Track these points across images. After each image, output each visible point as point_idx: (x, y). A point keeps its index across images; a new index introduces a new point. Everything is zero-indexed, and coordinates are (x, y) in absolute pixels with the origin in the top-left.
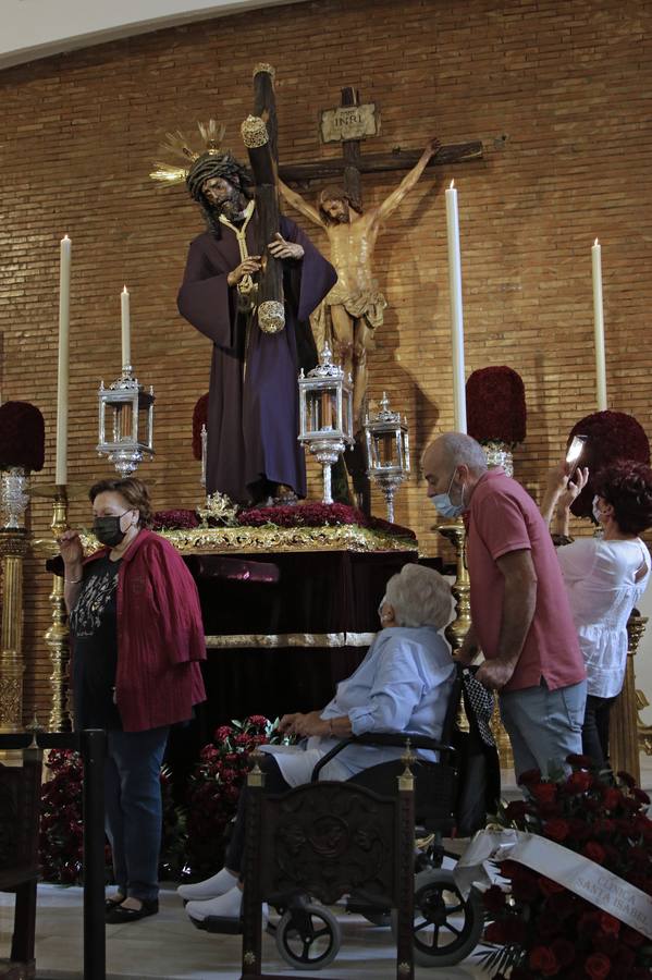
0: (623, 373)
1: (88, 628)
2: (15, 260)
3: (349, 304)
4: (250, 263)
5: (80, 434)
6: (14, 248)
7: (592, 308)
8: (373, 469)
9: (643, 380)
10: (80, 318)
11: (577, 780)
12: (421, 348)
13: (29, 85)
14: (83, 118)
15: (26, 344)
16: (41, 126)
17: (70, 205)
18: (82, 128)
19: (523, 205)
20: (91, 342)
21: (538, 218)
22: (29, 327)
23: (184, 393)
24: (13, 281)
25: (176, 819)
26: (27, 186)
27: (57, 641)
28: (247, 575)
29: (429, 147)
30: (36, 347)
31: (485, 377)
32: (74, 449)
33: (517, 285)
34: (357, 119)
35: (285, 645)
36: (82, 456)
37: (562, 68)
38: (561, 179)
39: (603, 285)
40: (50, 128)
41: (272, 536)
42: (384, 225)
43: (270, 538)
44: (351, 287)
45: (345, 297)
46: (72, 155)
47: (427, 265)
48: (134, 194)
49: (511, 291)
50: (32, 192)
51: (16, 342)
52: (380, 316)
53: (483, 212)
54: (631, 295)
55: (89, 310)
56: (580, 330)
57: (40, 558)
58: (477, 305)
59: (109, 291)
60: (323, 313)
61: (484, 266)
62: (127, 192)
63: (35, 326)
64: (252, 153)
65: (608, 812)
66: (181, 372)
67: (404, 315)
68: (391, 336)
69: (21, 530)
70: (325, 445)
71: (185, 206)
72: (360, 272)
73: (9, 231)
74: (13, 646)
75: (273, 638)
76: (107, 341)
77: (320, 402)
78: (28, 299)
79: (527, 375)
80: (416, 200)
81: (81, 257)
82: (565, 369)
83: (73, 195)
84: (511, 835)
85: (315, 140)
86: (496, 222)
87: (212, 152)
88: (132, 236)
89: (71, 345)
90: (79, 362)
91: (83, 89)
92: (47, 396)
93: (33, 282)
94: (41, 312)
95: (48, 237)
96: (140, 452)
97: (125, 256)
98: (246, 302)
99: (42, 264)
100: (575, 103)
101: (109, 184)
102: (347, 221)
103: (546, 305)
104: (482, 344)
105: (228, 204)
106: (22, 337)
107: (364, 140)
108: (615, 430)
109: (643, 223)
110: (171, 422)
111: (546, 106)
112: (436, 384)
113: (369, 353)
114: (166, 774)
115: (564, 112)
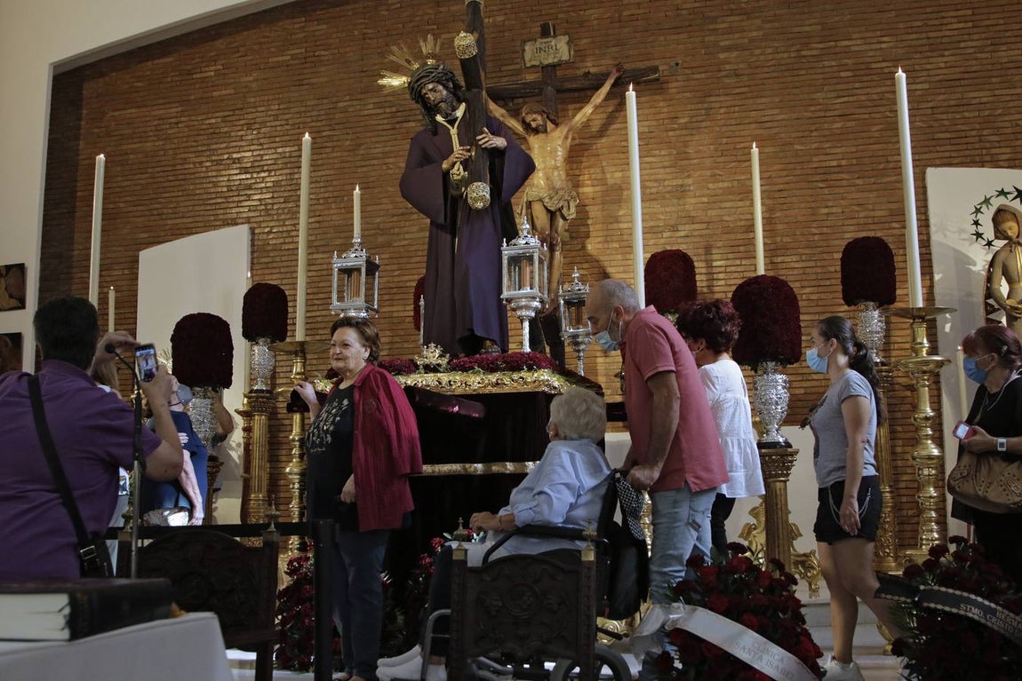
0: (779, 259)
1: (321, 445)
2: (266, 168)
3: (547, 200)
4: (461, 152)
5: (318, 313)
6: (265, 158)
7: (752, 205)
8: (566, 331)
9: (796, 265)
10: (319, 216)
11: (735, 563)
12: (608, 239)
13: (280, 24)
14: (325, 50)
15: (273, 238)
16: (289, 57)
17: (312, 122)
18: (323, 58)
19: (694, 120)
20: (329, 236)
21: (706, 130)
22: (277, 224)
23: (406, 278)
24: (263, 185)
25: (396, 618)
26: (277, 107)
27: (295, 474)
28: (456, 409)
29: (614, 71)
30: (282, 241)
31: (661, 259)
32: (313, 326)
33: (690, 186)
34: (554, 48)
35: (489, 473)
36: (320, 332)
37: (725, 7)
38: (726, 98)
39: (761, 185)
40: (297, 59)
41: (478, 379)
42: (576, 135)
43: (477, 381)
44: (548, 185)
45: (544, 194)
46: (313, 81)
47: (613, 169)
48: (366, 112)
49: (684, 191)
50: (280, 112)
51: (265, 236)
52: (573, 210)
53: (660, 125)
54: (785, 194)
55: (328, 209)
56: (743, 223)
57: (283, 419)
58: (655, 202)
59: (343, 193)
60: (524, 208)
61: (662, 171)
62: (360, 110)
63: (281, 223)
64: (464, 63)
65: (762, 590)
66: (405, 260)
67: (594, 212)
68: (583, 229)
69: (267, 391)
70: (523, 302)
71: (409, 121)
72: (556, 173)
73: (261, 144)
74: (260, 490)
75: (479, 466)
76: (342, 235)
77: (520, 268)
78: (275, 201)
79: (698, 261)
80: (604, 116)
81: (322, 165)
82: (731, 256)
83: (315, 113)
84: (679, 608)
85: (518, 66)
86: (671, 133)
87: (430, 62)
88: (363, 147)
89: (311, 238)
90: (317, 253)
91: (325, 26)
92: (291, 281)
93: (281, 186)
94: (286, 211)
95: (293, 149)
96: (367, 311)
97: (358, 164)
98: (458, 188)
99: (288, 171)
100: (736, 36)
101: (345, 104)
102: (545, 131)
103: (715, 202)
104: (660, 235)
105: (443, 105)
106: (270, 232)
107: (560, 65)
108: (770, 290)
109: (794, 135)
110: (395, 303)
111: (712, 38)
112: (621, 269)
113: (564, 243)
114: (387, 580)
115: (727, 43)
